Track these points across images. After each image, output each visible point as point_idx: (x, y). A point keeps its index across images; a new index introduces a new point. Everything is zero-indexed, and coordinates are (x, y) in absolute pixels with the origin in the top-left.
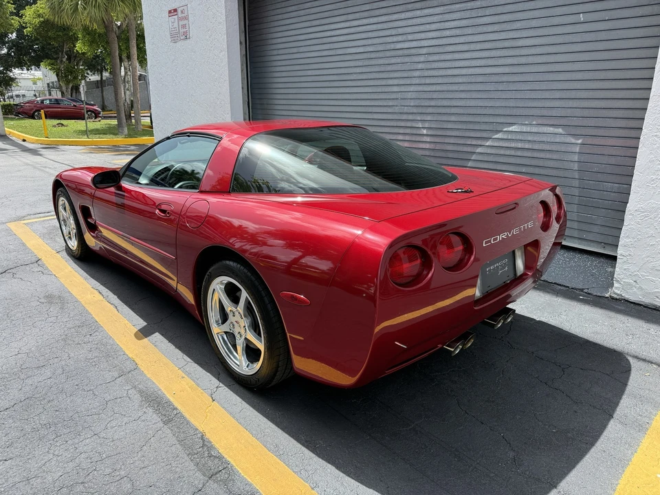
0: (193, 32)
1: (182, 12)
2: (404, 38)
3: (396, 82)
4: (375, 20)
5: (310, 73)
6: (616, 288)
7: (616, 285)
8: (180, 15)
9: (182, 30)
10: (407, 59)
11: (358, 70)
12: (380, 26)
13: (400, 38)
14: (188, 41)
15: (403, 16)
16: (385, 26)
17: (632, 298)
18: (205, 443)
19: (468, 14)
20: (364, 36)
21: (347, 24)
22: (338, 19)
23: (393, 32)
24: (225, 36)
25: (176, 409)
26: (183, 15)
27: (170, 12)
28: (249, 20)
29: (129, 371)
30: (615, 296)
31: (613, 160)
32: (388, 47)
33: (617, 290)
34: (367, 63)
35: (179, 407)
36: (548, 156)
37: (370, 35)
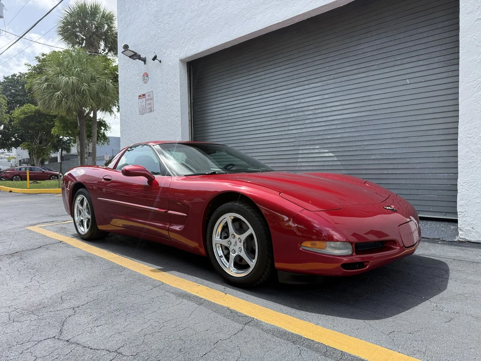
0: (156, 106)
1: (149, 96)
2: (298, 101)
3: (294, 127)
4: (279, 93)
5: (235, 127)
6: (461, 234)
7: (460, 232)
8: (147, 97)
9: (148, 107)
11: (269, 123)
12: (282, 97)
13: (296, 102)
14: (151, 113)
15: (297, 89)
16: (285, 96)
17: (473, 240)
18: (232, 311)
20: (271, 103)
21: (261, 97)
22: (254, 95)
23: (291, 99)
24: (180, 108)
25: (202, 299)
26: (149, 97)
27: (140, 96)
28: (193, 100)
30: (461, 240)
31: (441, 160)
32: (288, 108)
33: (462, 236)
34: (274, 118)
35: (204, 298)
36: (400, 161)
37: (276, 102)
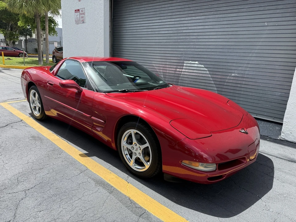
0: (86, 20)
1: (82, 11)
2: (187, 28)
3: (182, 47)
4: (173, 20)
5: (141, 41)
6: (282, 136)
7: (282, 134)
8: (81, 12)
9: (81, 19)
10: (188, 37)
11: (165, 41)
12: (176, 23)
13: (185, 28)
14: (84, 24)
15: (187, 19)
16: (178, 22)
17: (290, 140)
18: (132, 202)
19: (216, 20)
20: (167, 26)
21: (160, 21)
22: (156, 18)
23: (182, 25)
24: (103, 23)
25: (112, 187)
26: (82, 12)
27: (76, 11)
28: (113, 17)
29: (84, 171)
30: (282, 139)
31: (278, 83)
32: (179, 31)
33: (283, 136)
34: (169, 38)
35: (114, 186)
36: (250, 80)
37: (171, 26)
